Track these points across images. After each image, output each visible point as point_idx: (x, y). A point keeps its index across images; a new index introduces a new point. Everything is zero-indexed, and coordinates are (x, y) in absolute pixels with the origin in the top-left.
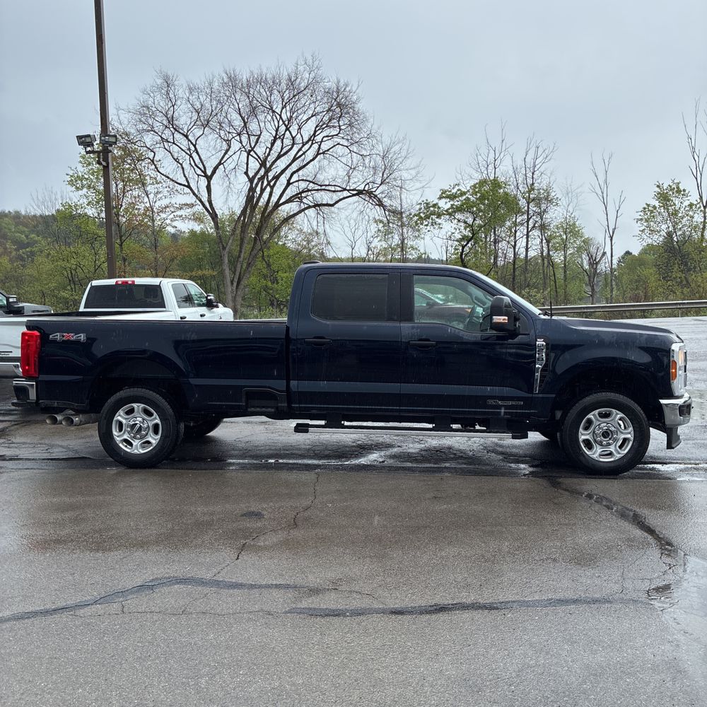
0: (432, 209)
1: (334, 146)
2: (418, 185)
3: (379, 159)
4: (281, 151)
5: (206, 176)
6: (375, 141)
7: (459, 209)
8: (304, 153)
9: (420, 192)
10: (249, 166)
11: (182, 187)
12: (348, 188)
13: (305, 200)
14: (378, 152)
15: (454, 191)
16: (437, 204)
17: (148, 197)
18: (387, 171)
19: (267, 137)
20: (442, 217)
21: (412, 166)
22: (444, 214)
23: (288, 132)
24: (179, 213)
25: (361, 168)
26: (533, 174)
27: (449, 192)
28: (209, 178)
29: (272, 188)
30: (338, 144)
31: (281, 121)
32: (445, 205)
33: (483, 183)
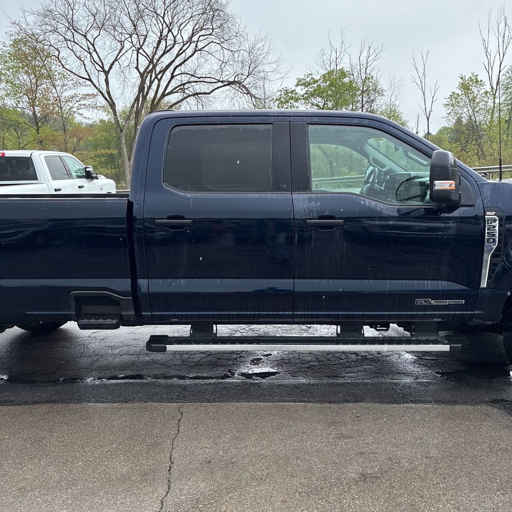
0: (290, 95)
1: (209, 44)
2: (278, 76)
3: (246, 54)
4: (165, 49)
5: (104, 71)
6: (242, 39)
7: (313, 94)
8: (184, 51)
9: (280, 81)
10: (139, 62)
11: (84, 80)
12: (221, 80)
13: (186, 91)
14: (245, 48)
15: (308, 79)
16: (295, 90)
17: (55, 89)
18: (253, 65)
19: (153, 38)
20: (299, 101)
21: (273, 61)
22: (300, 99)
23: (170, 33)
24: (83, 102)
25: (231, 62)
26: (366, 69)
27: (304, 80)
28: (107, 73)
29: (159, 80)
30: (212, 42)
31: (164, 24)
32: (301, 91)
33: (331, 73)
